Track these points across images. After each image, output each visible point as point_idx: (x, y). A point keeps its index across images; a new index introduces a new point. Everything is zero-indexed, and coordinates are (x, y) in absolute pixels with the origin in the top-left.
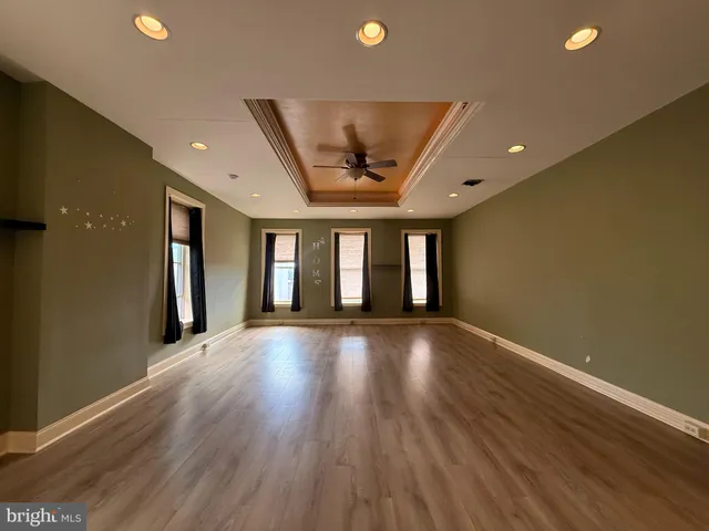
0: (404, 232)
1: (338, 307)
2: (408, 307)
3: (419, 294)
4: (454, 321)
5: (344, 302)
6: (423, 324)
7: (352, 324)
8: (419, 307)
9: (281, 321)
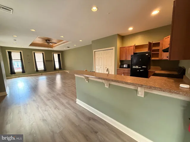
0: (53, 53)
1: (37, 71)
2: (55, 69)
3: (57, 66)
4: (64, 71)
5: (38, 69)
6: (58, 72)
7: (42, 74)
8: (57, 69)
9: (19, 76)
